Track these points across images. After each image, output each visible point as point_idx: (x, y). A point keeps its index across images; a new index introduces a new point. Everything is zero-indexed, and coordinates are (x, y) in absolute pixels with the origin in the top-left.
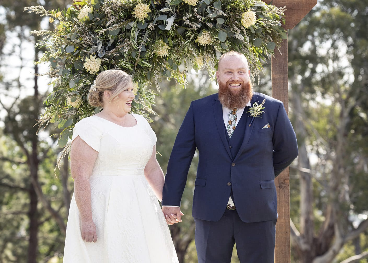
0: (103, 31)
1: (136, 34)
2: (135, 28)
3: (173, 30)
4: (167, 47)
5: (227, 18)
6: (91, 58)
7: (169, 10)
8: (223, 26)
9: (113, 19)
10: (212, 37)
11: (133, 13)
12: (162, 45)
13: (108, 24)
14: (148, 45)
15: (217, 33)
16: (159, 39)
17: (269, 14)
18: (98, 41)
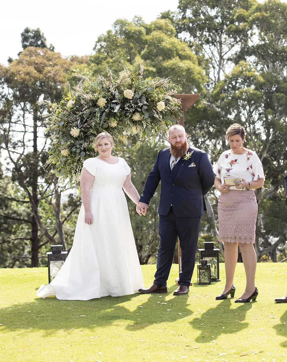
0: (81, 113)
1: (99, 115)
2: (98, 111)
3: (119, 112)
4: (116, 122)
5: (149, 106)
6: (74, 129)
7: (117, 101)
8: (147, 110)
9: (86, 107)
10: (141, 116)
11: (97, 103)
12: (113, 121)
13: (83, 110)
14: (105, 121)
15: (144, 114)
16: (112, 117)
17: (173, 103)
18: (77, 119)
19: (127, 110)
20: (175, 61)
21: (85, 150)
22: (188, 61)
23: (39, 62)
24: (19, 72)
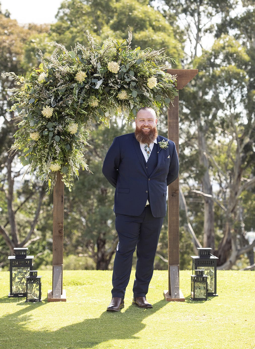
0: (55, 89)
1: (77, 91)
2: (76, 87)
3: (102, 89)
4: (98, 100)
5: (138, 82)
6: (47, 107)
7: (99, 75)
8: (135, 88)
9: (62, 81)
10: (127, 95)
11: (75, 78)
12: (95, 99)
13: (58, 85)
14: (85, 99)
15: (131, 92)
16: (93, 95)
17: (166, 80)
18: (51, 95)
21: (59, 134)
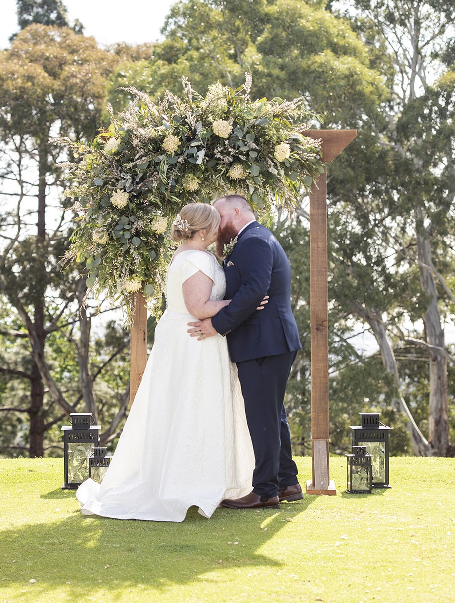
1: (166, 168)
2: (164, 161)
4: (198, 180)
5: (260, 151)
6: (118, 192)
7: (200, 143)
8: (256, 160)
9: (142, 152)
10: (244, 171)
11: (162, 146)
12: (193, 179)
14: (178, 179)
15: (250, 167)
16: (190, 173)
17: (305, 147)
19: (219, 159)
20: (325, 57)
21: (138, 233)
22: (350, 59)
23: (51, 56)
24: (14, 75)
